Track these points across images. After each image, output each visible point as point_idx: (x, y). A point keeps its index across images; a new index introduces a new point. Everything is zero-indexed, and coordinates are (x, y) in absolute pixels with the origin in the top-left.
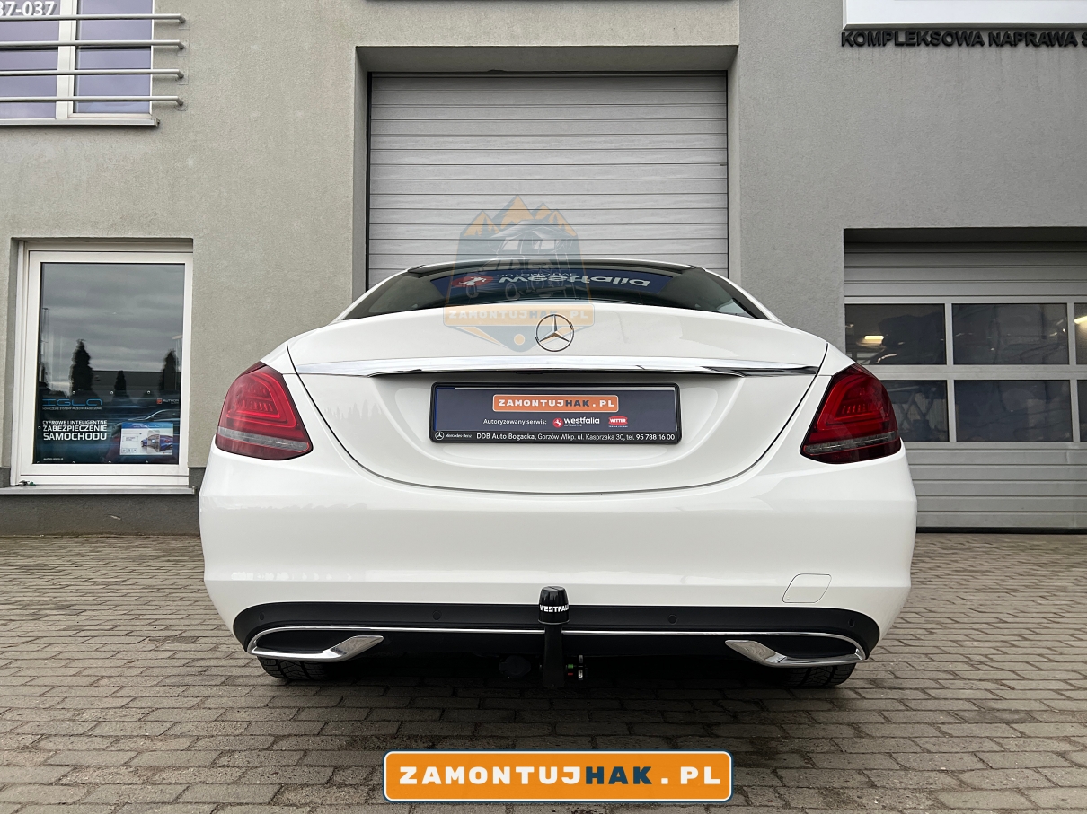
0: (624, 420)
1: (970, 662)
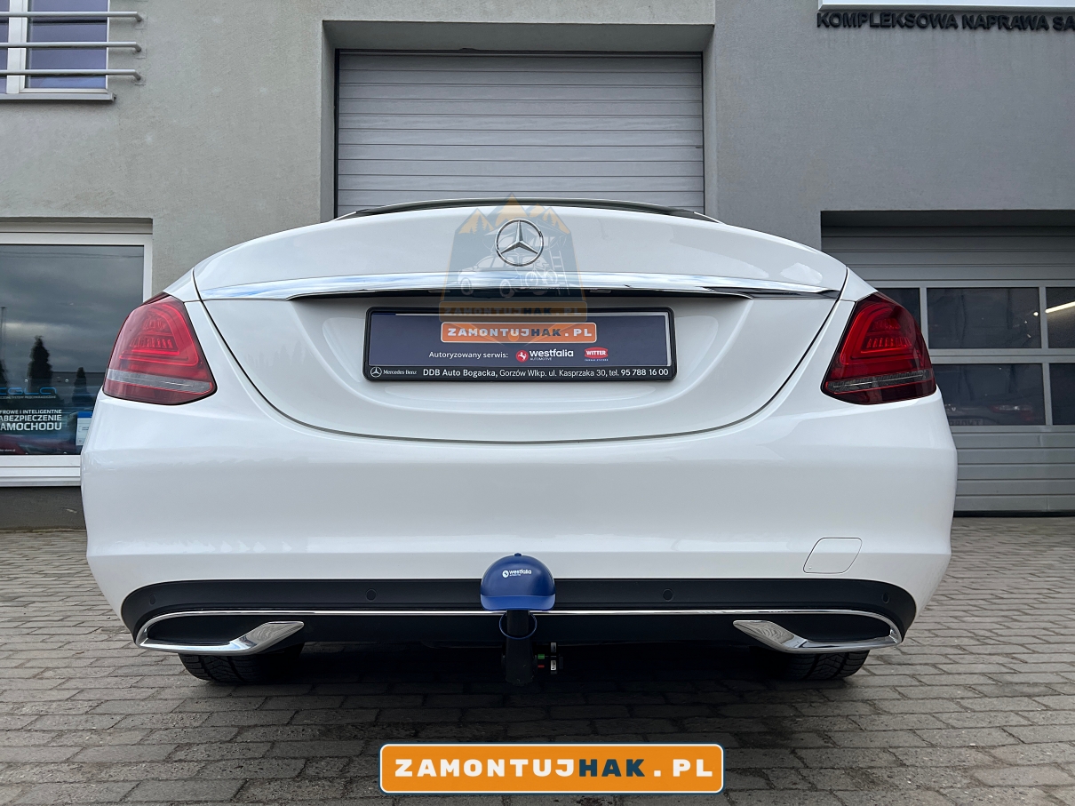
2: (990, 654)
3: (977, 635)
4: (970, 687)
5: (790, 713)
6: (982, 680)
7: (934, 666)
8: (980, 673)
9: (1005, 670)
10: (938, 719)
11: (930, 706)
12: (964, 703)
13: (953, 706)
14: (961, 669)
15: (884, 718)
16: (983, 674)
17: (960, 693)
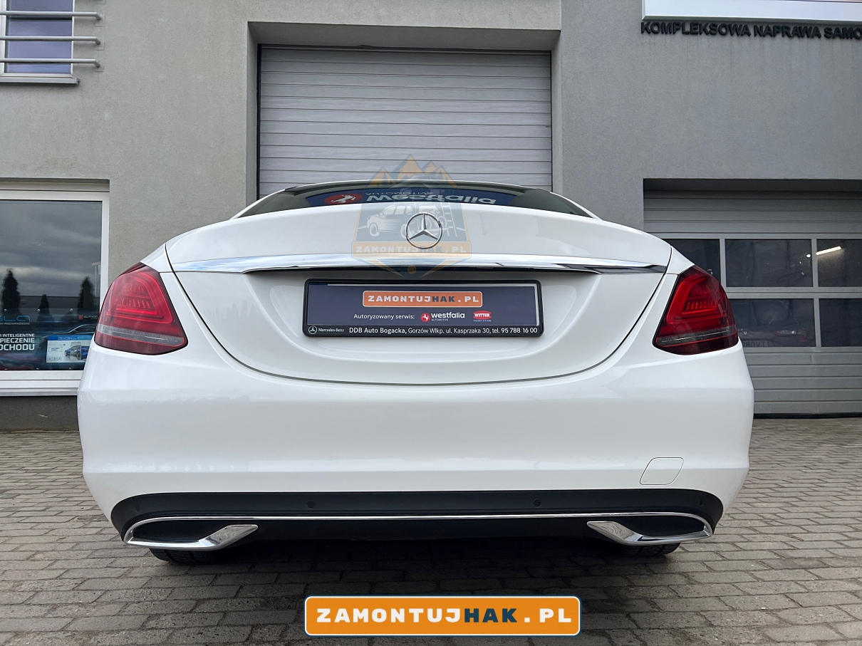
0: (488, 315)
1: (764, 520)
2: (775, 534)
3: (765, 519)
4: (761, 562)
5: (624, 583)
6: (770, 555)
7: (733, 544)
8: (768, 550)
9: (787, 547)
10: (737, 587)
11: (731, 577)
12: (757, 574)
13: (748, 578)
14: (754, 546)
15: (696, 586)
16: (770, 550)
17: (753, 566)
